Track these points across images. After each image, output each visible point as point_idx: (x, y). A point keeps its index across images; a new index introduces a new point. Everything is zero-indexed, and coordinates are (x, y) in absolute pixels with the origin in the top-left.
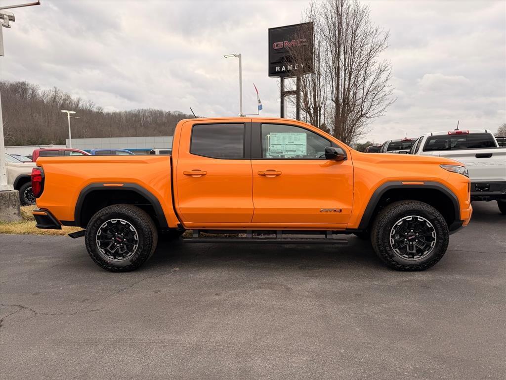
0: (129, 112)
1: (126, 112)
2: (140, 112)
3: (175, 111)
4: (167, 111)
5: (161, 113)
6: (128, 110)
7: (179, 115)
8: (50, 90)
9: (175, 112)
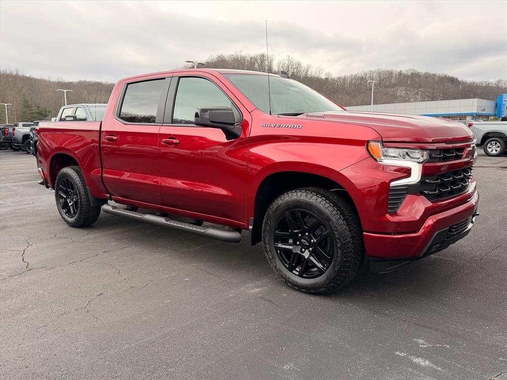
0: (355, 75)
1: (352, 76)
2: (366, 74)
3: (408, 69)
4: (399, 71)
5: (391, 73)
6: (354, 73)
7: (412, 74)
8: (284, 59)
9: (408, 71)
